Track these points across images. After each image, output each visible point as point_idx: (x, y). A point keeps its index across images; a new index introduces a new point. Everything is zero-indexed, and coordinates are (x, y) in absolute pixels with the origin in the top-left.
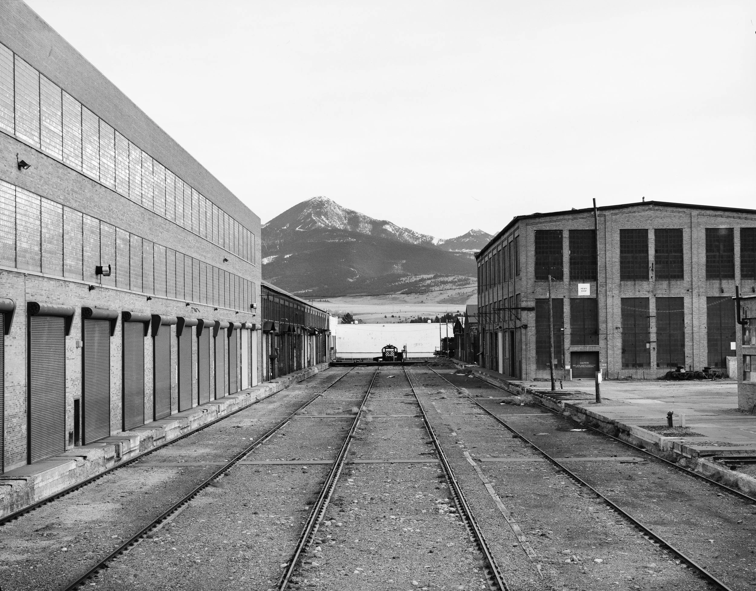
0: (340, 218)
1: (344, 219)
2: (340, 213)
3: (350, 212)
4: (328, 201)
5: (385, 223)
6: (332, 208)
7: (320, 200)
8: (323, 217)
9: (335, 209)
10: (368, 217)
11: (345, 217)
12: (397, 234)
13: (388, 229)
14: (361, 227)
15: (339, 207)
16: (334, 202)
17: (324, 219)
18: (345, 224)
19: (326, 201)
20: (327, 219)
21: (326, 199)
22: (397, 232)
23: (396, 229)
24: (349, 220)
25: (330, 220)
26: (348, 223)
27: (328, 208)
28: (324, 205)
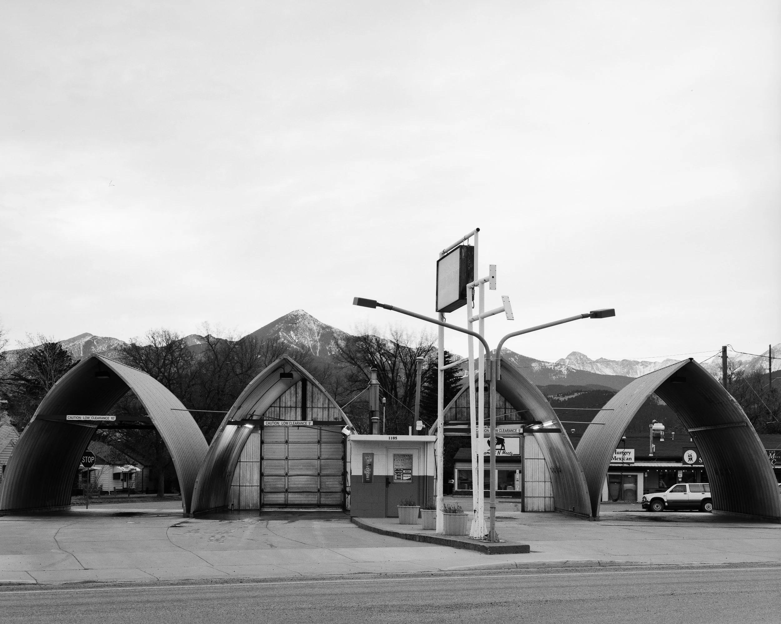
0: (311, 335)
1: (316, 335)
2: (315, 328)
3: (325, 328)
4: (305, 315)
6: (306, 323)
7: (295, 314)
8: (292, 332)
9: (309, 323)
10: (344, 333)
11: (318, 333)
14: (333, 344)
15: (315, 321)
16: (311, 317)
17: (293, 336)
18: (315, 341)
19: (302, 315)
20: (296, 335)
21: (302, 313)
24: (322, 336)
25: (299, 336)
26: (320, 340)
27: (301, 323)
28: (298, 319)
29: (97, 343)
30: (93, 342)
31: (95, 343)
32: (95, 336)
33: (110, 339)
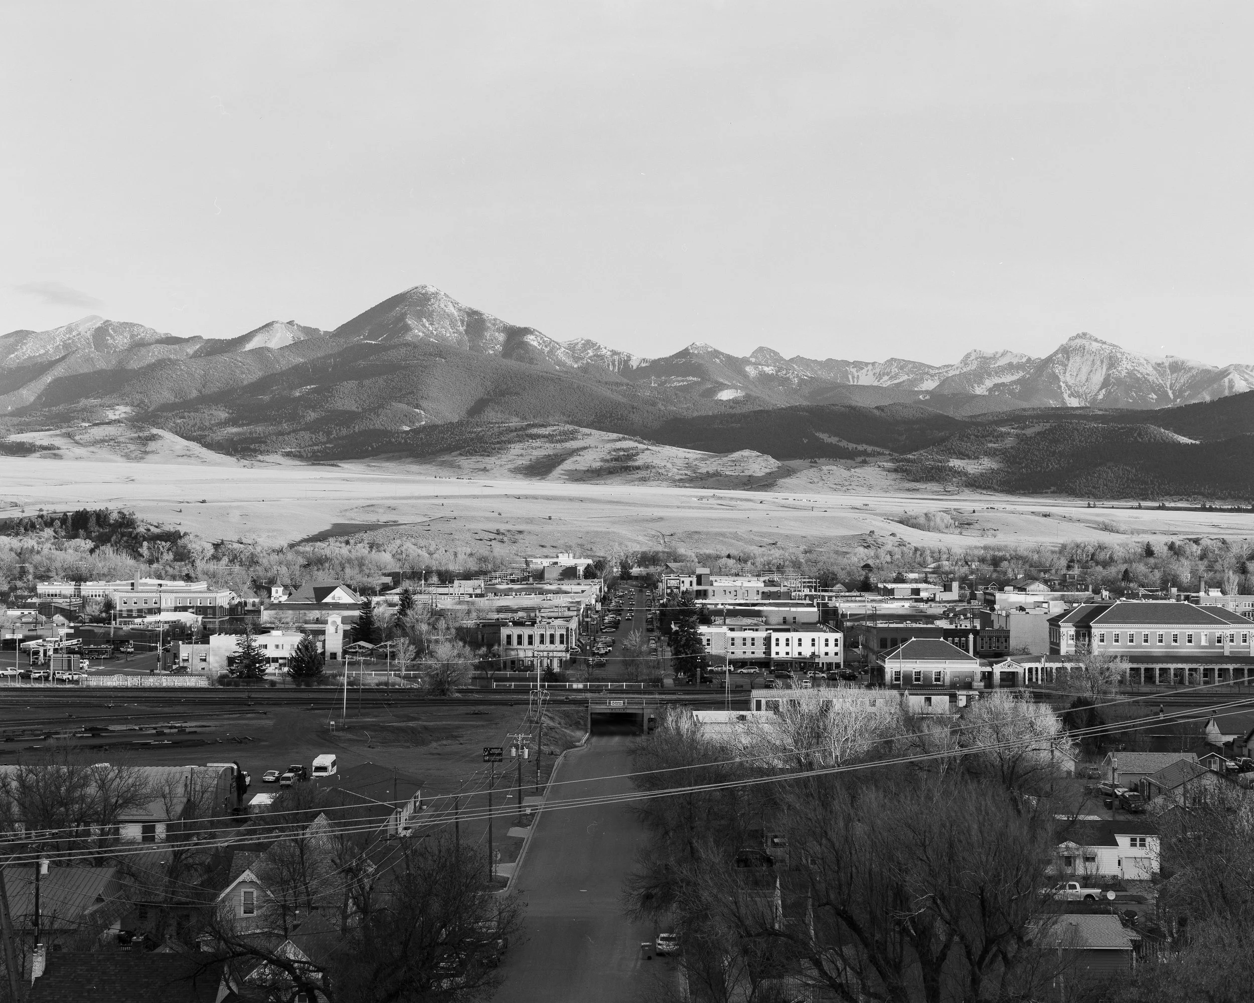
0: (453, 324)
1: (459, 324)
2: (455, 313)
3: (472, 313)
4: (436, 294)
5: (526, 331)
6: (442, 306)
7: (424, 291)
8: (424, 320)
9: (446, 306)
10: (501, 322)
11: (462, 321)
12: (547, 350)
13: (532, 343)
14: (488, 338)
15: (455, 304)
16: (447, 296)
17: (427, 324)
18: (460, 333)
19: (433, 294)
20: (432, 324)
21: (433, 290)
22: (546, 346)
23: (544, 342)
24: (468, 325)
25: (437, 326)
26: (466, 331)
27: (435, 305)
28: (429, 300)
29: (115, 332)
30: (107, 330)
31: (111, 331)
32: (107, 321)
33: (132, 325)
